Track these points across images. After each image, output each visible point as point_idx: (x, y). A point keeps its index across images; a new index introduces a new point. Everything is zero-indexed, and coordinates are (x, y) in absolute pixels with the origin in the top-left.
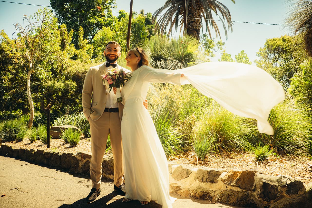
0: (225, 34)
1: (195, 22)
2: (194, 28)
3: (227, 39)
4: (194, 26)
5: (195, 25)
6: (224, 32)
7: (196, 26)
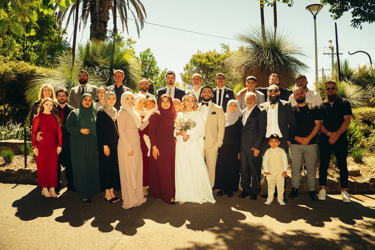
0: (137, 32)
1: (103, 13)
2: (101, 19)
3: (139, 37)
4: (102, 17)
5: (104, 16)
6: (136, 29)
7: (104, 18)
